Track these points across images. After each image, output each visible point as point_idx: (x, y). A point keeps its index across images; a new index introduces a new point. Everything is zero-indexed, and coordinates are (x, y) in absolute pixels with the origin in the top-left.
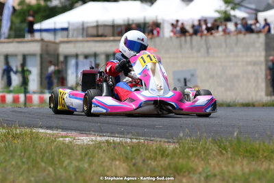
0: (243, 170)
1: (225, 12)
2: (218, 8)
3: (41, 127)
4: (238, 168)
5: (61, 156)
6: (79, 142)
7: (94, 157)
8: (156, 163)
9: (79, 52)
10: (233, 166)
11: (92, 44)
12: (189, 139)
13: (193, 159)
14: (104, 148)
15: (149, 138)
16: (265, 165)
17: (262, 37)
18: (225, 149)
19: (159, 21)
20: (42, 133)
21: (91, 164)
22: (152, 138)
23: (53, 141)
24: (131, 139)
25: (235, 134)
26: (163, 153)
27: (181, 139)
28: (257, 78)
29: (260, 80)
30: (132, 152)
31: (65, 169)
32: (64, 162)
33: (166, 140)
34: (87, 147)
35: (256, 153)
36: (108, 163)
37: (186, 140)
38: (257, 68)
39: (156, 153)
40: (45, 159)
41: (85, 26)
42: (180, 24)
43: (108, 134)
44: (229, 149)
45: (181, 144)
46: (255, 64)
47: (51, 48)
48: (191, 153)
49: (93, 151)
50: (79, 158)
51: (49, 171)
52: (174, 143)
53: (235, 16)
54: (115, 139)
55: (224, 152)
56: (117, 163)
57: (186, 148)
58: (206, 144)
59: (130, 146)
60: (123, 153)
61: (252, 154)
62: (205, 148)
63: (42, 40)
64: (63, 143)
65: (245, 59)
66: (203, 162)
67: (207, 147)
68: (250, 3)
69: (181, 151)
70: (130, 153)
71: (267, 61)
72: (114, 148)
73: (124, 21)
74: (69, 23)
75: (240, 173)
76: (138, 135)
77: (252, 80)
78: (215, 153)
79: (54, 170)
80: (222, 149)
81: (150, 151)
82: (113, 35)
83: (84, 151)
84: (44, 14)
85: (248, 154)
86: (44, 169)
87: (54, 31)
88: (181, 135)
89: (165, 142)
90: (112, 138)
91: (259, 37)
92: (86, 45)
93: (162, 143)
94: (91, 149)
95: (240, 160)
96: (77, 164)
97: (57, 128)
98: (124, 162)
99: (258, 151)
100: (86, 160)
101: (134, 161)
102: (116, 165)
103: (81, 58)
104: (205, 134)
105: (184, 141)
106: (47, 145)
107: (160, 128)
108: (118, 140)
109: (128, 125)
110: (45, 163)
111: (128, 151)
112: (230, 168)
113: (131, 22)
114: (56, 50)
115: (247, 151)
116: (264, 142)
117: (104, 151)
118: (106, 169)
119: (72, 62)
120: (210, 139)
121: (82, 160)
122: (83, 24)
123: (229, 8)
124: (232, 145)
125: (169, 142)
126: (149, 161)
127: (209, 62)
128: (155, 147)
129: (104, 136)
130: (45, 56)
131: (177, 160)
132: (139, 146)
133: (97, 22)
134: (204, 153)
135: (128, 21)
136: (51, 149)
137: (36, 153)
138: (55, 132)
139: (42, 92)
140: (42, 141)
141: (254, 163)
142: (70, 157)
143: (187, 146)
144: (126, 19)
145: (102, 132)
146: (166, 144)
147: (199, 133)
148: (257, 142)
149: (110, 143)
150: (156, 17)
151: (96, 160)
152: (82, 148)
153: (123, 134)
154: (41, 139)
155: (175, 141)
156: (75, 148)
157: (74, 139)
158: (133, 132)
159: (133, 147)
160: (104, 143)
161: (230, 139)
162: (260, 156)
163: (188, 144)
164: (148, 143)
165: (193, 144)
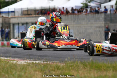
0: (94, 75)
1: (86, 4)
2: (82, 2)
3: (2, 56)
4: (92, 75)
5: (12, 70)
6: (19, 63)
7: (26, 70)
8: (55, 72)
9: (20, 22)
10: (90, 74)
11: (25, 19)
12: (70, 61)
13: (72, 70)
14: (31, 66)
15: (51, 61)
16: (105, 73)
17: (103, 15)
18: (86, 66)
19: (56, 8)
20: (3, 59)
21: (25, 73)
22: (53, 61)
23: (8, 63)
24: (43, 61)
25: (91, 59)
26: (58, 68)
27: (66, 61)
28: (101, 34)
29: (102, 35)
30: (44, 67)
31: (13, 75)
32: (12, 72)
33: (59, 62)
34: (24, 65)
35: (101, 68)
36: (33, 72)
37: (68, 62)
38: (101, 29)
39: (55, 68)
40: (4, 71)
41: (22, 10)
42: (65, 9)
43: (33, 59)
44: (88, 66)
45: (66, 64)
46: (100, 27)
47: (7, 20)
48: (71, 68)
49: (26, 67)
50: (20, 70)
51: (6, 76)
52: (63, 63)
53: (90, 5)
54: (36, 62)
55: (86, 67)
56: (37, 72)
57: (69, 66)
58: (77, 63)
59: (43, 65)
60: (40, 68)
61: (98, 68)
64: (12, 64)
65: (95, 25)
66: (76, 72)
67: (78, 65)
69: (66, 67)
70: (43, 68)
71: (105, 26)
72: (36, 66)
73: (40, 8)
74: (15, 9)
75: (93, 77)
76: (47, 60)
77: (99, 35)
78: (81, 68)
79: (8, 76)
80: (85, 66)
81: (52, 67)
82: (35, 15)
83: (22, 67)
84: (4, 5)
86: (4, 76)
87: (8, 12)
88: (66, 59)
90: (35, 61)
92: (23, 19)
93: (57, 63)
94: (25, 66)
95: (93, 71)
96: (19, 73)
97: (10, 57)
98: (40, 72)
99: (101, 67)
100: (23, 71)
101: (45, 72)
103: (20, 25)
104: (77, 59)
108: (37, 62)
110: (4, 73)
111: (42, 67)
112: (89, 75)
113: (43, 8)
114: (9, 21)
115: (96, 67)
116: (104, 63)
117: (31, 67)
118: (32, 75)
119: (16, 27)
120: (79, 62)
121: (21, 71)
122: (21, 9)
123: (87, 2)
124: (89, 64)
125: (61, 63)
126: (52, 72)
127: (79, 27)
128: (54, 65)
129: (31, 60)
130: (4, 24)
131: (64, 71)
132: (47, 65)
133: (28, 8)
134: (77, 68)
136: (7, 66)
138: (9, 58)
139: (3, 41)
140: (2, 63)
141: (99, 72)
142: (16, 70)
144: (41, 7)
145: (30, 59)
146: (59, 64)
147: (74, 59)
148: (101, 63)
149: (34, 63)
150: (55, 6)
151: (27, 71)
152: (21, 66)
153: (40, 59)
154: (2, 62)
155: (64, 62)
156: (18, 66)
157: (18, 62)
158: (44, 58)
159: (44, 65)
160: (31, 63)
161: (88, 61)
162: (102, 69)
163: (69, 64)
164: (51, 63)
165: (72, 64)
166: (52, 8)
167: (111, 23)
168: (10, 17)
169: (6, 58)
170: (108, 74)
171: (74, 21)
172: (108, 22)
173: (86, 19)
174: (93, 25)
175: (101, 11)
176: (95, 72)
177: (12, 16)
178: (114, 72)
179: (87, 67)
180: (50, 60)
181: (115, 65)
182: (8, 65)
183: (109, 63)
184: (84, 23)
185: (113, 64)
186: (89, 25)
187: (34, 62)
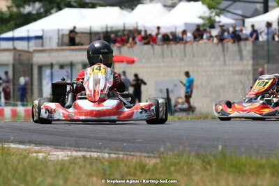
1: (210, 19)
2: (202, 15)
3: (12, 142)
4: (223, 184)
5: (35, 173)
6: (53, 158)
7: (70, 173)
9: (54, 62)
10: (218, 182)
11: (68, 53)
12: (171, 153)
13: (175, 174)
14: (81, 164)
15: (126, 153)
16: (252, 180)
17: (248, 47)
18: (209, 163)
19: (139, 28)
20: (14, 148)
21: (66, 180)
22: (132, 153)
23: (25, 157)
24: (109, 153)
25: (220, 147)
26: (143, 168)
27: (162, 153)
28: (244, 88)
30: (110, 167)
32: (36, 179)
33: (146, 155)
34: (62, 163)
35: (243, 168)
36: (84, 179)
37: (167, 154)
38: (244, 78)
39: (135, 169)
40: (17, 176)
41: (60, 34)
43: (85, 149)
44: (214, 165)
45: (163, 159)
46: (241, 73)
47: (25, 57)
48: (173, 168)
49: (69, 167)
50: (54, 174)
52: (155, 157)
53: (219, 22)
54: (92, 154)
55: (208, 167)
56: (94, 179)
57: (168, 164)
58: (189, 158)
59: (108, 161)
60: (100, 168)
61: (238, 169)
62: (187, 163)
63: (15, 49)
64: (37, 159)
65: (231, 68)
66: (185, 178)
67: (190, 161)
68: (237, 9)
69: (162, 167)
70: (108, 169)
71: (254, 70)
72: (91, 164)
73: (102, 28)
74: (43, 31)
76: (116, 150)
77: (239, 91)
78: (198, 168)
80: (206, 164)
81: (129, 167)
83: (59, 167)
84: (19, 21)
85: (234, 169)
87: (28, 39)
88: (162, 149)
89: (145, 157)
91: (246, 45)
92: (61, 53)
94: (66, 165)
95: (225, 175)
96: (51, 181)
97: (30, 142)
98: (102, 178)
99: (245, 166)
100: (61, 177)
101: (112, 177)
102: (92, 182)
103: (56, 68)
104: (187, 149)
105: (165, 156)
106: (19, 161)
107: (140, 143)
108: (95, 155)
109: (106, 139)
110: (17, 180)
111: (106, 167)
112: (215, 184)
113: (109, 30)
114: (30, 59)
115: (232, 166)
116: (251, 157)
117: (81, 167)
119: (47, 72)
120: (194, 153)
121: (57, 176)
122: (58, 30)
123: (213, 14)
124: (216, 160)
125: (148, 157)
128: (134, 163)
129: (80, 151)
130: (18, 66)
131: (158, 175)
132: (118, 161)
134: (187, 169)
135: (107, 27)
136: (24, 166)
137: (7, 169)
138: (28, 147)
140: (13, 157)
141: (240, 179)
142: (44, 173)
143: (169, 161)
144: (105, 26)
145: (78, 147)
146: (147, 159)
147: (181, 147)
148: (244, 156)
149: (87, 158)
150: (137, 23)
151: (71, 177)
152: (57, 163)
153: (100, 149)
154: (13, 155)
155: (157, 155)
156: (49, 163)
157: (49, 155)
158: (112, 146)
159: (111, 163)
160: (80, 158)
161: (214, 153)
162: (247, 171)
163: (170, 158)
164: (127, 158)
165: (175, 159)
166: (131, 28)
167: (268, 62)
168: (31, 50)
169: (21, 147)
170: (259, 183)
171: (182, 60)
172: (261, 61)
173: (209, 54)
174: (226, 68)
175: (246, 35)
176: (231, 178)
177: (36, 48)
178: (275, 179)
179: (211, 167)
180: (124, 151)
181: (276, 162)
182: (25, 163)
183: (262, 158)
184: (204, 64)
185: (272, 159)
186: (217, 68)
187: (88, 154)
